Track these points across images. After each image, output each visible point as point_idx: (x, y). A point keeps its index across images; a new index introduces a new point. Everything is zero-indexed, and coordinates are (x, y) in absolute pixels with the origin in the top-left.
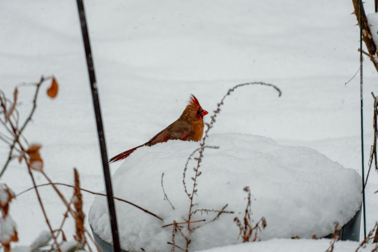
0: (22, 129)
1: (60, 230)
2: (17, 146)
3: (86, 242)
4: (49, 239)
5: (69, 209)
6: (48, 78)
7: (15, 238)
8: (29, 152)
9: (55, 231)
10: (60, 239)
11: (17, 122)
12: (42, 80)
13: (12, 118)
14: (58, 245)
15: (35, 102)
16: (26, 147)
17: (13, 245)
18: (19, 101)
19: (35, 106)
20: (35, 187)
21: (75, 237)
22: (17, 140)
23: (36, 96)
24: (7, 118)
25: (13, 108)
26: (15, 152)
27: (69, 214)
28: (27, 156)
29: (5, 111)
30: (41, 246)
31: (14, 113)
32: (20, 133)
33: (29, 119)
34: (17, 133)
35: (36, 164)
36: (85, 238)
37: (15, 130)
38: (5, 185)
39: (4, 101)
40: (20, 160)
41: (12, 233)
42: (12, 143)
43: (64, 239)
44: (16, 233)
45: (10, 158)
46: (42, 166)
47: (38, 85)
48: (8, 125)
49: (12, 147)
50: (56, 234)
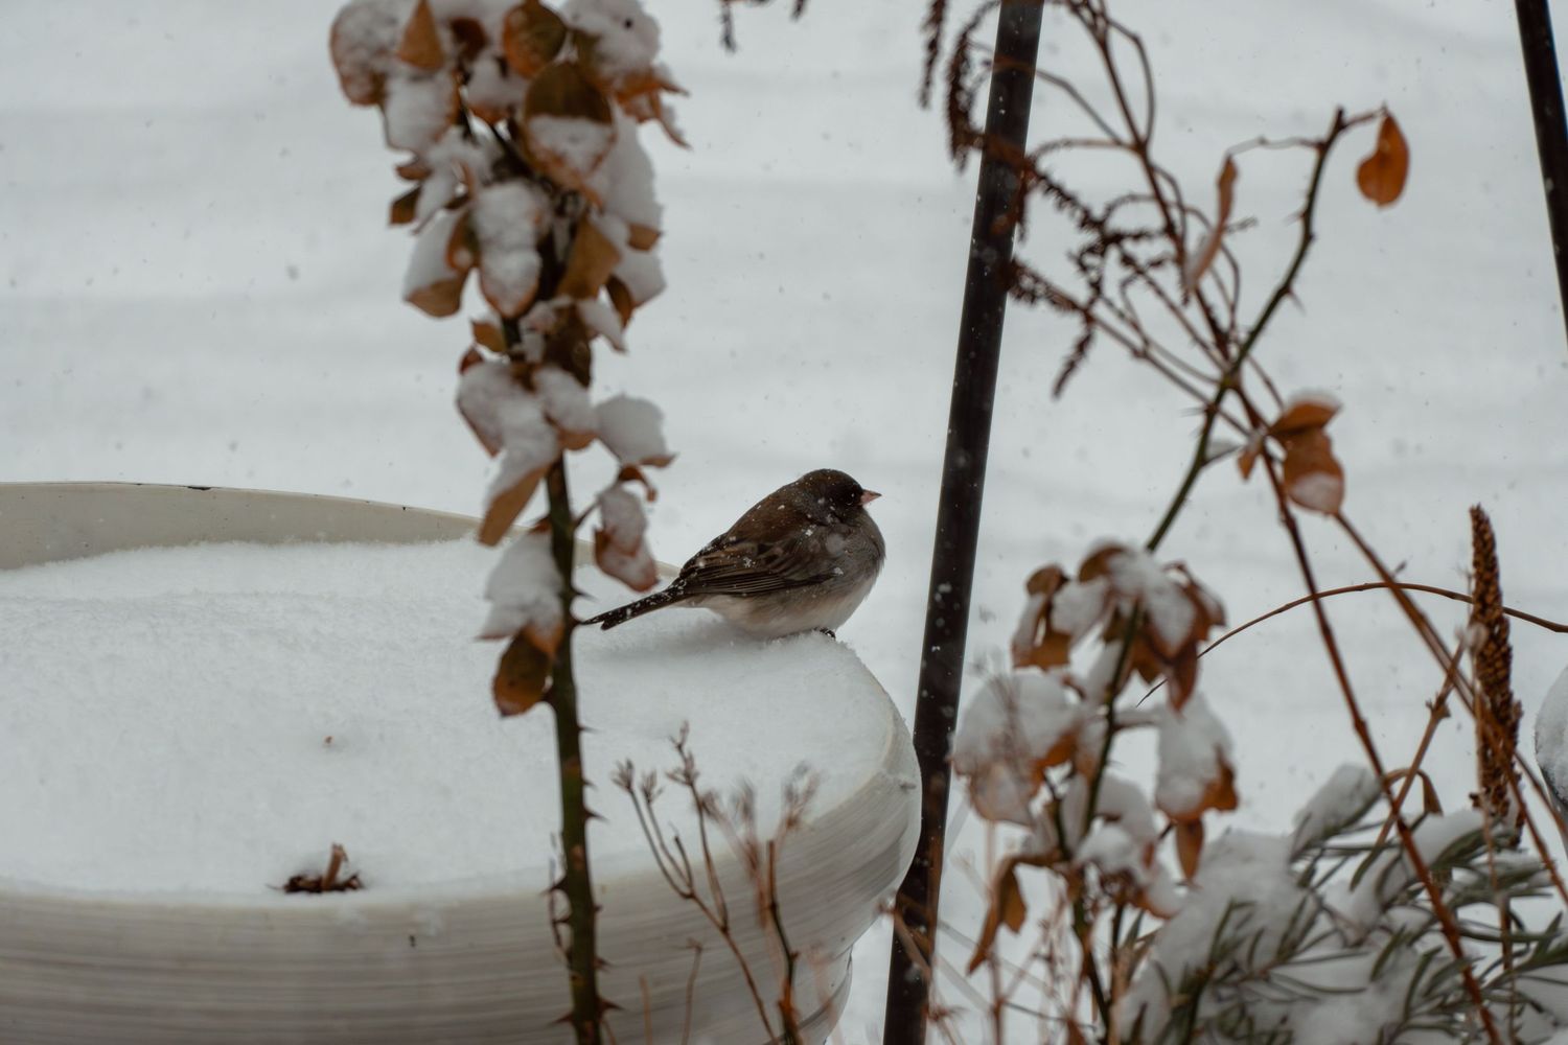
0: (1255, 333)
1: (1414, 771)
2: (1231, 404)
3: (1523, 817)
4: (1369, 804)
5: (1453, 677)
6: (1367, 118)
7: (1224, 793)
8: (1282, 431)
9: (1397, 776)
10: (1413, 806)
11: (1233, 308)
12: (1340, 125)
13: (1208, 285)
14: (1405, 830)
15: (1307, 216)
16: (1270, 413)
17: (1215, 824)
18: (1238, 214)
19: (1308, 238)
20: (1315, 597)
21: (1474, 797)
22: (1230, 382)
23: (1312, 196)
24: (1192, 289)
25: (1215, 243)
26: (1222, 431)
27: (1454, 702)
28: (1274, 448)
29: (1180, 258)
30: (1334, 831)
31: (1221, 263)
32: (1245, 349)
33: (1284, 290)
34: (1234, 351)
35: (1314, 486)
36: (1522, 805)
37: (1222, 338)
38: (1181, 568)
39: (1175, 214)
40: (1246, 469)
41: (1213, 774)
42: (1210, 392)
43: (1432, 804)
44: (1228, 774)
45: (1201, 461)
46: (1339, 495)
47: (1323, 148)
48: (1194, 313)
49: (1212, 411)
50: (1397, 787)
